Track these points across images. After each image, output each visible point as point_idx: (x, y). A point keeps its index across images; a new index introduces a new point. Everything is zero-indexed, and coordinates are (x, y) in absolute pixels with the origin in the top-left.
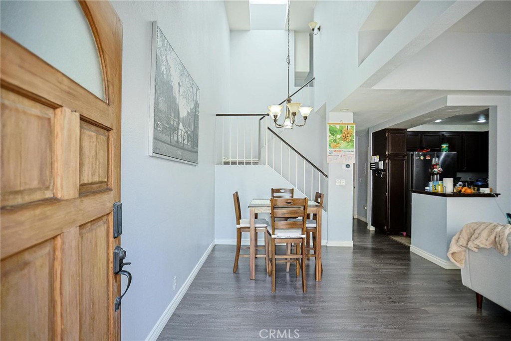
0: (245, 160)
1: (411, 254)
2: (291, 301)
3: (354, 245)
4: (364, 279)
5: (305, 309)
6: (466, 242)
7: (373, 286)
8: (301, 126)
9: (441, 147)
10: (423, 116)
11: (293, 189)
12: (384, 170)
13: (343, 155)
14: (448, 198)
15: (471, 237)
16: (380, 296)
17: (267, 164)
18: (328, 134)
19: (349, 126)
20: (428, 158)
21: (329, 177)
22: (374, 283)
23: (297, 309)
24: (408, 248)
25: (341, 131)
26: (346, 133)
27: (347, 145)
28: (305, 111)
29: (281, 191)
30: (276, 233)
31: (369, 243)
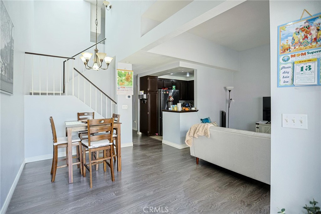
0: (54, 91)
1: (163, 145)
2: (106, 190)
3: (133, 145)
4: (145, 164)
5: (118, 192)
6: (193, 134)
7: (151, 166)
8: (105, 69)
9: (172, 87)
10: (167, 71)
11: (94, 113)
12: (147, 99)
13: (126, 90)
14: (180, 113)
15: (195, 131)
16: (156, 171)
17: (73, 95)
18: (117, 76)
19: (130, 72)
20: (167, 93)
21: (118, 104)
22: (151, 164)
23: (112, 194)
24: (161, 142)
25: (125, 75)
26: (128, 76)
27: (128, 84)
28: (108, 59)
29: (85, 114)
30: (91, 145)
31: (139, 143)
